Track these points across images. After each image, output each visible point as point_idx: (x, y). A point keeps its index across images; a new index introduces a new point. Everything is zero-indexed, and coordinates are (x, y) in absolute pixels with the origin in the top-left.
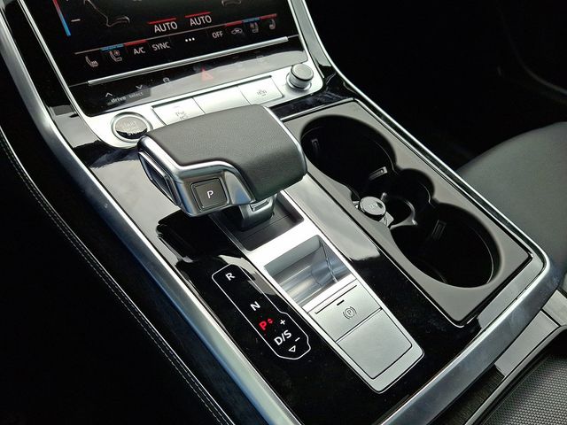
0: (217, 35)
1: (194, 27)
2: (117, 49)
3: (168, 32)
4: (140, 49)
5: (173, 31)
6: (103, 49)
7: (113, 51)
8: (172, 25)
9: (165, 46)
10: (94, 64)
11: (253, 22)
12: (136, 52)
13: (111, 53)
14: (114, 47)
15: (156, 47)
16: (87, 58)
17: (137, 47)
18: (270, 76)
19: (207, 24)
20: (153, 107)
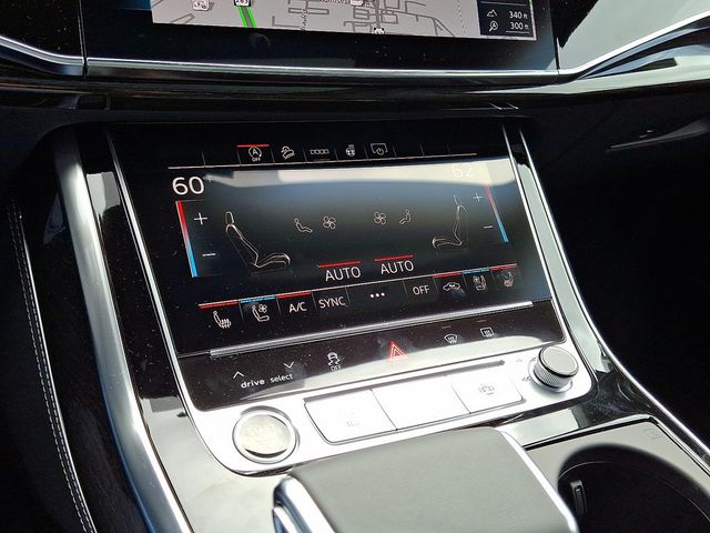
0: (420, 290)
1: (386, 276)
2: (263, 302)
3: (345, 281)
4: (300, 305)
5: (353, 280)
6: (243, 300)
7: (257, 305)
8: (353, 270)
9: (337, 302)
10: (225, 323)
11: (478, 274)
12: (292, 308)
13: (254, 308)
14: (260, 298)
15: (323, 303)
16: (215, 313)
17: (295, 300)
18: (501, 363)
19: (406, 274)
20: (307, 400)
